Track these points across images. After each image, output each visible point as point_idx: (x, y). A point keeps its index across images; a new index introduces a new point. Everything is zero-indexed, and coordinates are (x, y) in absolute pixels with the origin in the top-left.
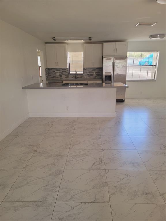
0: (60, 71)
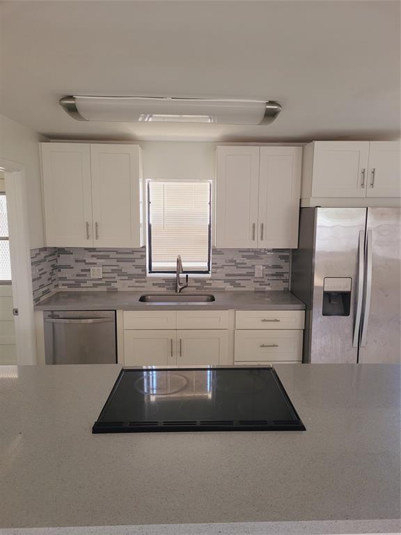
0: (107, 257)
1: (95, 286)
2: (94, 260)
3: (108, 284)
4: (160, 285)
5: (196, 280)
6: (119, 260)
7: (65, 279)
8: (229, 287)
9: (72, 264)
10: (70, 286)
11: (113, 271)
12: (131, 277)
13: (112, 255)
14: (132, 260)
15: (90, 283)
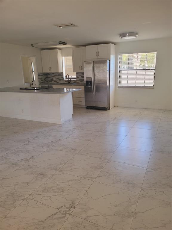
1: (55, 82)
2: (54, 76)
3: (57, 81)
4: (67, 82)
5: (73, 81)
6: (58, 76)
7: (49, 80)
8: (80, 82)
9: (50, 77)
10: (50, 82)
11: (58, 78)
12: (61, 80)
13: (57, 75)
14: (61, 76)
15: (53, 81)
